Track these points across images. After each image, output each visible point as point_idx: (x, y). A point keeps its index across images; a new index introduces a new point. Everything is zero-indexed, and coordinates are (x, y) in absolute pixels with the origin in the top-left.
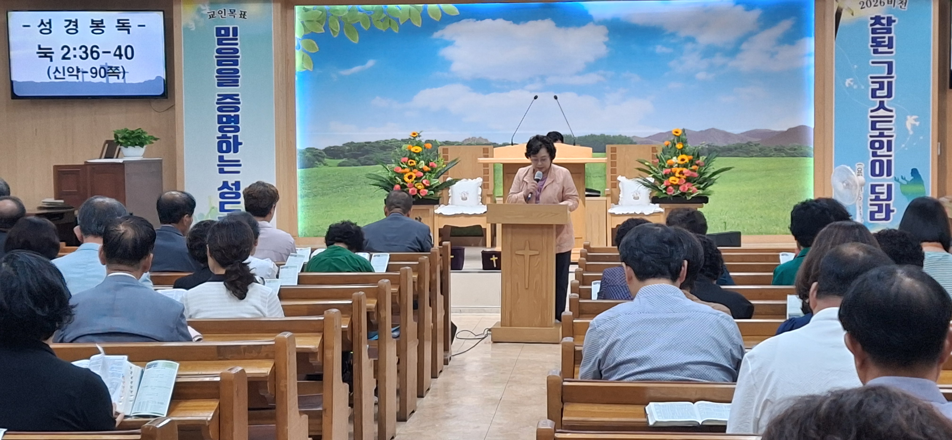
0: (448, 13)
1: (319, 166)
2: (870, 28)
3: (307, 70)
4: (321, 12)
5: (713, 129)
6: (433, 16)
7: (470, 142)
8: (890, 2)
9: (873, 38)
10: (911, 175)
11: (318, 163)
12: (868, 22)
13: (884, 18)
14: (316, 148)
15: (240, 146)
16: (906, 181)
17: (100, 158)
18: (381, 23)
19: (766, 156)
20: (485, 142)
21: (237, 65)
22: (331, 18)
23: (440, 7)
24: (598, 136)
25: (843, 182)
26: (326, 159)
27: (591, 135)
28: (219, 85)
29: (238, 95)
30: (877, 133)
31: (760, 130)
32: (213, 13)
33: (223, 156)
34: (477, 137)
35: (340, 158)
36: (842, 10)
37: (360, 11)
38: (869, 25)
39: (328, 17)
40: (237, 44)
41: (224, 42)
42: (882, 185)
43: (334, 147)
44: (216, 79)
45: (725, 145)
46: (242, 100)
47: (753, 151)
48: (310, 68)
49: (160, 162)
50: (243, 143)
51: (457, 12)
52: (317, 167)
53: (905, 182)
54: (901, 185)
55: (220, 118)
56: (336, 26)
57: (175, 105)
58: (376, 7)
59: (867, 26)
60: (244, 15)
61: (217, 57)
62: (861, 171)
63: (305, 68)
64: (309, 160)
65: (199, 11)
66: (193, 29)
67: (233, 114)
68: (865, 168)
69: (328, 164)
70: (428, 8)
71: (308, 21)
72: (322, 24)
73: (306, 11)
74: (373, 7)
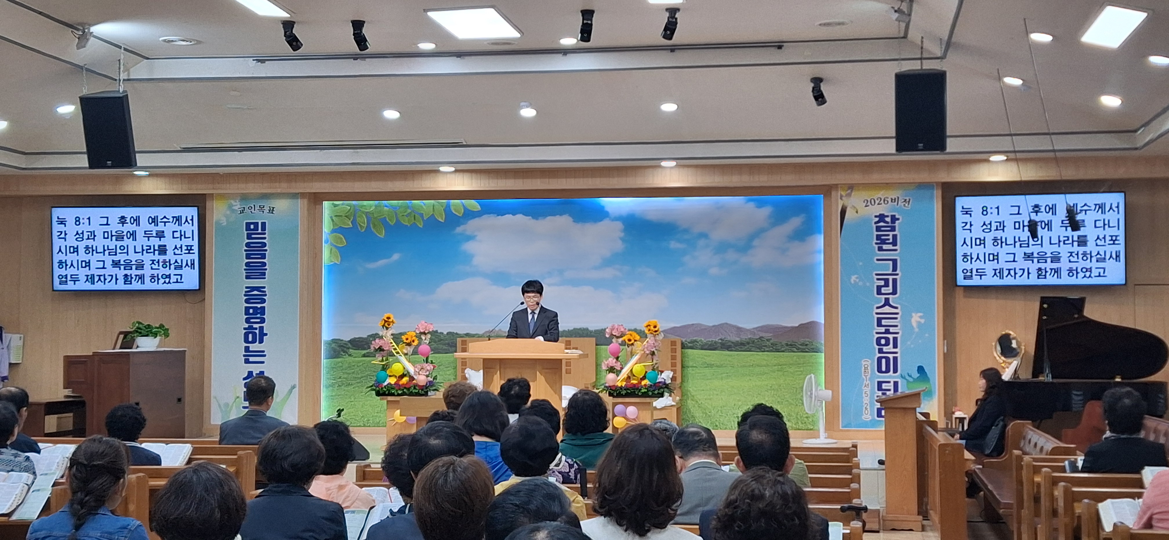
0: (470, 208)
1: (344, 357)
2: (874, 226)
3: (336, 263)
4: (349, 208)
5: (727, 324)
6: (456, 211)
8: (893, 201)
9: (877, 235)
10: (917, 372)
11: (343, 354)
12: (872, 220)
13: (887, 216)
14: (341, 339)
15: (265, 337)
16: (913, 378)
18: (407, 219)
19: (778, 351)
21: (265, 258)
22: (359, 213)
23: (462, 202)
26: (351, 350)
28: (247, 277)
29: (264, 287)
30: (883, 329)
31: (772, 325)
32: (243, 209)
35: (365, 349)
36: (846, 208)
37: (386, 206)
38: (873, 223)
39: (355, 212)
40: (265, 238)
41: (253, 236)
42: (889, 382)
43: (358, 338)
44: (244, 272)
45: (738, 339)
46: (268, 292)
47: (765, 346)
48: (338, 261)
49: (183, 352)
50: (268, 334)
51: (479, 208)
52: (342, 357)
53: (911, 380)
54: (907, 382)
55: (247, 309)
56: (363, 221)
57: (205, 299)
58: (401, 203)
60: (273, 210)
61: (246, 251)
62: (868, 367)
63: (332, 261)
64: (334, 350)
65: (230, 207)
66: (224, 224)
67: (259, 306)
68: (871, 364)
69: (353, 354)
70: (451, 204)
71: (336, 216)
72: (350, 219)
73: (335, 207)
74: (398, 203)
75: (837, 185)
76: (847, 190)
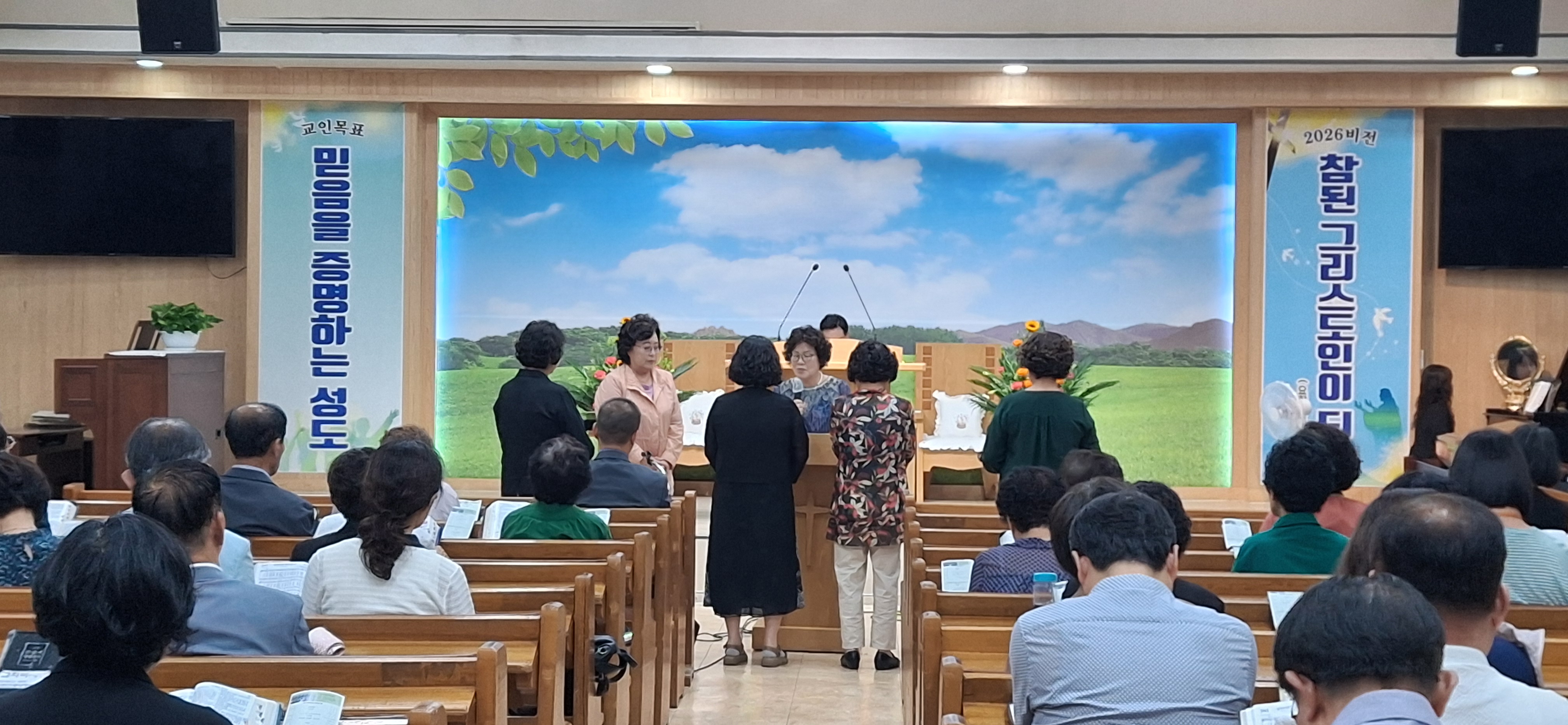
0: (676, 134)
1: (470, 367)
2: (1320, 173)
3: (456, 218)
5: (1080, 321)
6: (654, 137)
7: (705, 335)
8: (1350, 135)
9: (1324, 188)
10: (1379, 398)
11: (469, 363)
12: (1317, 163)
13: (1340, 158)
14: (466, 338)
15: (347, 334)
16: (1373, 408)
17: (129, 349)
18: (571, 147)
19: (1160, 364)
20: (729, 335)
21: (347, 207)
22: (494, 137)
23: (663, 124)
24: (904, 329)
25: (1278, 408)
26: (481, 357)
27: (894, 326)
29: (346, 254)
30: (1329, 333)
31: (1152, 325)
33: (320, 349)
34: (718, 327)
35: (503, 356)
36: (1277, 144)
37: (540, 127)
38: (1319, 168)
39: (489, 136)
40: (346, 175)
41: (327, 171)
42: (1336, 413)
43: (494, 337)
44: (313, 228)
45: (1098, 346)
46: (352, 262)
47: (1140, 357)
48: (461, 214)
49: (222, 356)
50: (353, 329)
51: (691, 134)
52: (467, 368)
53: (1370, 410)
54: (1364, 415)
55: (317, 289)
56: (502, 151)
57: (246, 267)
58: (565, 123)
59: (1316, 169)
60: (360, 130)
61: (314, 194)
62: (1304, 391)
63: (451, 215)
64: (454, 357)
66: (279, 150)
67: (337, 283)
68: (1310, 386)
69: (483, 364)
70: (645, 127)
71: (459, 141)
72: (480, 147)
73: (456, 127)
74: (560, 123)
75: (1264, 108)
76: (1280, 117)
